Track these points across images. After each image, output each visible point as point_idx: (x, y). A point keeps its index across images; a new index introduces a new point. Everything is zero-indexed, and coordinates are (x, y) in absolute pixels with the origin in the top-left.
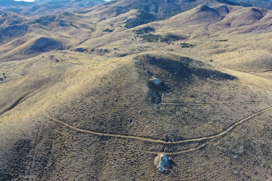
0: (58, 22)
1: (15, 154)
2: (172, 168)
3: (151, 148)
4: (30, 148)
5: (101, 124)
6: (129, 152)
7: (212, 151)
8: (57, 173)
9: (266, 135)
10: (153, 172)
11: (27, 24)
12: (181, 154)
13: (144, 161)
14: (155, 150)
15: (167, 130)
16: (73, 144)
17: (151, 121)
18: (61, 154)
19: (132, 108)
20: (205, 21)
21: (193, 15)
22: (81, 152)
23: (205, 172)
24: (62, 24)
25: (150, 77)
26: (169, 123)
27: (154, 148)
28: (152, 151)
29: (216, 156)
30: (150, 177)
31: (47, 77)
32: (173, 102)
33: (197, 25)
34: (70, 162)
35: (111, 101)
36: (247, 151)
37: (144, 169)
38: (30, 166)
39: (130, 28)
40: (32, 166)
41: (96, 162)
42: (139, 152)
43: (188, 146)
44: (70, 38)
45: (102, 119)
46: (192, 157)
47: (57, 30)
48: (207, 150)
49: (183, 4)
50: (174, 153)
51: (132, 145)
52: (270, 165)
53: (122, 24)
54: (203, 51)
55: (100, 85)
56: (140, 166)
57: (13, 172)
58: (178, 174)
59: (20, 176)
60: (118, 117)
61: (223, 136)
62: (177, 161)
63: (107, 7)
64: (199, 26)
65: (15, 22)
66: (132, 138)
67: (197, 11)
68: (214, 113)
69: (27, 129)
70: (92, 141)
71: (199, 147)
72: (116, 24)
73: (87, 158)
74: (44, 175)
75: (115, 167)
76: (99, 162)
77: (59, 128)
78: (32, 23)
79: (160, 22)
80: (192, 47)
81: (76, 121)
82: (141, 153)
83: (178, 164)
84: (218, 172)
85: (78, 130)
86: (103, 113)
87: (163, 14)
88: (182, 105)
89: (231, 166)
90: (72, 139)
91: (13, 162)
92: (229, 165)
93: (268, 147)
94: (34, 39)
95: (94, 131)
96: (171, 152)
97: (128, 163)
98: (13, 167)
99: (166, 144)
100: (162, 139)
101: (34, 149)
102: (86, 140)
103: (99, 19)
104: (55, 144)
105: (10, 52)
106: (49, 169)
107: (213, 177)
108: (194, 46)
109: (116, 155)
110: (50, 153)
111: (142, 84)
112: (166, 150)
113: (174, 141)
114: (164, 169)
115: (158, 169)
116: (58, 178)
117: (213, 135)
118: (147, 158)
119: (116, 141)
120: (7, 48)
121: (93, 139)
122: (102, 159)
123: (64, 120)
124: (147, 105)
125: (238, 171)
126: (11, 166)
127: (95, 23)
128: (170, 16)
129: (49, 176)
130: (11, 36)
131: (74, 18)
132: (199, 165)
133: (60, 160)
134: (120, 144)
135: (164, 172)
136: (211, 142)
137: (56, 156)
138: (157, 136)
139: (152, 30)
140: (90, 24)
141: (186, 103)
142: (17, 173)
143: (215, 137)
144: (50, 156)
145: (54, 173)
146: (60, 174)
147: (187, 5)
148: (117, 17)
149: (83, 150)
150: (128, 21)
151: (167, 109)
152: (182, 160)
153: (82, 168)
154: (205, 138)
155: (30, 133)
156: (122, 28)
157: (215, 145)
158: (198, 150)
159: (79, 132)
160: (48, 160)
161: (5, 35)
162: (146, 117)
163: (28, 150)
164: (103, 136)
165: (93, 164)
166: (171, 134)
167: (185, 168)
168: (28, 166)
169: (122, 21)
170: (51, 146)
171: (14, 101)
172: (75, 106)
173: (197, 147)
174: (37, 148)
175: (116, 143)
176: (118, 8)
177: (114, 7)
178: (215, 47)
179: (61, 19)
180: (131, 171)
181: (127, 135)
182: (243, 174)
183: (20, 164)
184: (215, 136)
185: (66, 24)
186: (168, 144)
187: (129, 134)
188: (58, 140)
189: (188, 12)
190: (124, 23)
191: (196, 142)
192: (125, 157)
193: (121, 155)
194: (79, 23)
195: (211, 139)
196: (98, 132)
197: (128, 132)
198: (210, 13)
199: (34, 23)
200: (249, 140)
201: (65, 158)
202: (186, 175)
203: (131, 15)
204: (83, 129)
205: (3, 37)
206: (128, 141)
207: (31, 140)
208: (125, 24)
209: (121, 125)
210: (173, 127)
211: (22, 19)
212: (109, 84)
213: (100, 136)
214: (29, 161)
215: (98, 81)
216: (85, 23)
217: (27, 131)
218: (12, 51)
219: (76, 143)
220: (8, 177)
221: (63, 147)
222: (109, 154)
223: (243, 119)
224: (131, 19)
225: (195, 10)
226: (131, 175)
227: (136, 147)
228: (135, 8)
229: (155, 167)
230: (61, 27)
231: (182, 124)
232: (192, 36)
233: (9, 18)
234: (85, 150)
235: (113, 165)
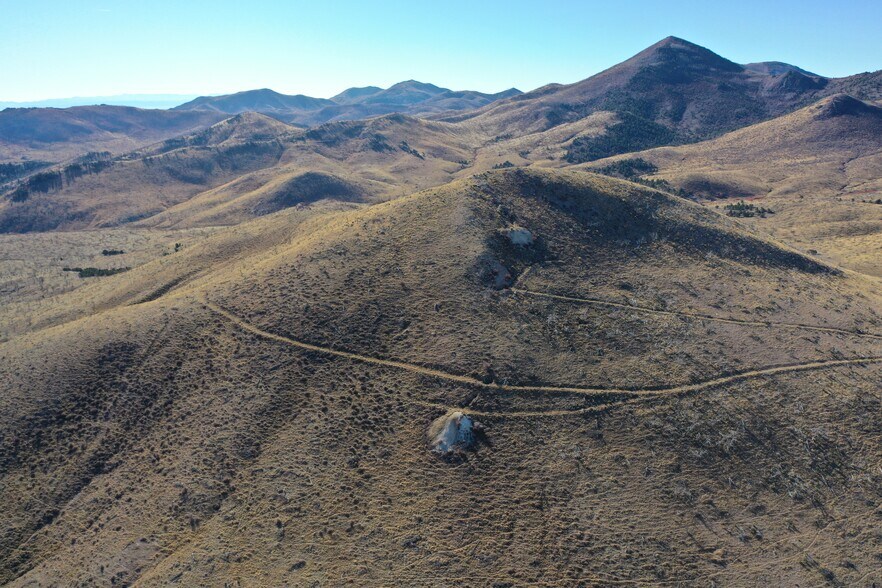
0: (367, 140)
1: (92, 372)
2: (475, 451)
3: (435, 394)
4: (129, 362)
5: (322, 324)
6: (371, 396)
7: (623, 426)
8: (169, 424)
9: (855, 420)
10: (416, 452)
11: (285, 141)
12: (518, 419)
13: (403, 423)
14: (443, 401)
15: (496, 355)
16: (234, 364)
17: (460, 327)
18: (196, 382)
19: (421, 294)
20: (841, 147)
21: (799, 129)
22: (243, 383)
23: (574, 474)
24: (378, 145)
25: (504, 222)
26: (514, 339)
27: (443, 396)
28: (434, 401)
29: (632, 442)
30: (403, 463)
31: (256, 234)
32: (552, 291)
33: (808, 159)
34: (210, 402)
35: (369, 274)
36: (751, 448)
37: (394, 444)
38: (115, 403)
39: (580, 162)
40: (120, 402)
41: (274, 409)
42: (398, 400)
43: (547, 402)
44: (391, 182)
45: (329, 312)
46: (550, 433)
47: (360, 161)
48: (609, 422)
49: (774, 97)
50: (496, 414)
51: (385, 382)
52: (825, 498)
53: (556, 150)
54: (794, 228)
55: (358, 235)
56: (386, 434)
57: (73, 410)
58: (488, 467)
59: (85, 421)
60: (373, 314)
61: (681, 395)
62: (499, 435)
63: (520, 105)
64: (815, 162)
65: (257, 137)
66: (391, 366)
67: (817, 114)
68: (682, 335)
69: (140, 321)
70: (284, 360)
71: (582, 410)
72: (540, 150)
73: (253, 397)
74: (139, 424)
75: (316, 428)
76: (280, 410)
77: (214, 326)
78: (299, 139)
79: (684, 149)
80: (763, 217)
81: (261, 313)
82: (401, 404)
83: (498, 443)
84: (616, 482)
85: (258, 332)
86: (337, 299)
87: (697, 126)
88: (576, 302)
89: (670, 475)
90: (236, 352)
91: (80, 388)
92: (665, 472)
93: (843, 453)
94: (288, 177)
95: (298, 340)
96: (489, 409)
97: (356, 423)
98: (76, 399)
99: (480, 387)
100: (475, 376)
101: (139, 365)
102: (268, 357)
103: (490, 139)
104: (190, 360)
105: (221, 208)
106: (154, 414)
107: (595, 491)
108: (770, 212)
109: (332, 399)
110: (172, 378)
111: (471, 238)
112: (474, 404)
113: (510, 385)
114: (450, 450)
115: (434, 447)
116: (168, 435)
117: (646, 389)
118: (414, 418)
119: (347, 369)
120: (216, 198)
121: (286, 357)
122: (289, 406)
123: (234, 311)
124: (464, 287)
125: (693, 493)
126: (74, 396)
127: (476, 149)
128: (721, 132)
129: (149, 429)
130: (236, 169)
131: (416, 130)
132: (563, 455)
133: (189, 396)
134: (355, 376)
135: (448, 458)
136: (633, 403)
137: (181, 387)
138: (464, 365)
139: (650, 168)
140: (461, 150)
141: (593, 299)
142: (81, 413)
143: (650, 395)
144: (170, 384)
145: (163, 422)
146: (176, 426)
147: (790, 100)
148: (545, 133)
149: (251, 378)
150: (576, 143)
151: (522, 305)
152: (516, 434)
153: (231, 418)
154: (613, 391)
155: (142, 332)
156: (556, 161)
157: (640, 412)
158: (575, 416)
159: (260, 337)
160: (161, 394)
161: (221, 167)
162: (450, 318)
163: (124, 367)
164: (316, 352)
165: (262, 412)
166: (507, 366)
167: (515, 456)
168: (110, 400)
169: (559, 142)
170: (179, 364)
171: (160, 286)
172: (275, 282)
173: (576, 408)
174: (146, 364)
175: (342, 374)
176: (555, 107)
177: (542, 104)
178: (847, 218)
179: (378, 132)
180: (357, 441)
181: (383, 358)
182: (704, 503)
183: (94, 395)
184: (654, 392)
185: (390, 145)
186: (487, 388)
187: (387, 354)
188: (202, 352)
189: (786, 120)
190: (564, 148)
191: (582, 396)
192: (354, 407)
193: (344, 402)
194: (428, 143)
195: (635, 396)
196: (307, 342)
197: (387, 351)
198: (864, 121)
199: (303, 139)
200: (775, 422)
201: (202, 393)
202: (513, 473)
203: (590, 126)
204: (271, 332)
205: (214, 172)
206: (378, 373)
207: (138, 347)
208: (566, 152)
209: (374, 332)
210: (520, 348)
211: (276, 130)
212: (383, 233)
213: (308, 353)
214: (116, 391)
215: (356, 226)
216: (445, 146)
217: (138, 326)
218: (226, 205)
219: (241, 362)
220: (58, 418)
221: (207, 369)
222: (315, 395)
223: (785, 366)
224: (586, 138)
225: (811, 111)
226: (352, 450)
227: (393, 389)
228: (606, 109)
229: (426, 441)
230: (373, 154)
231: (555, 347)
232: (779, 188)
233: (244, 127)
234: (255, 380)
235: (314, 421)
